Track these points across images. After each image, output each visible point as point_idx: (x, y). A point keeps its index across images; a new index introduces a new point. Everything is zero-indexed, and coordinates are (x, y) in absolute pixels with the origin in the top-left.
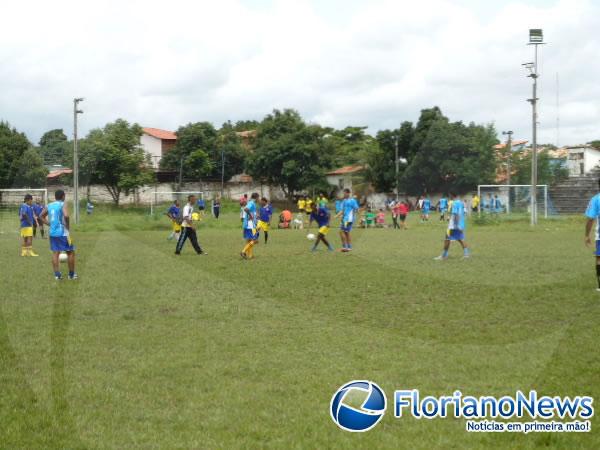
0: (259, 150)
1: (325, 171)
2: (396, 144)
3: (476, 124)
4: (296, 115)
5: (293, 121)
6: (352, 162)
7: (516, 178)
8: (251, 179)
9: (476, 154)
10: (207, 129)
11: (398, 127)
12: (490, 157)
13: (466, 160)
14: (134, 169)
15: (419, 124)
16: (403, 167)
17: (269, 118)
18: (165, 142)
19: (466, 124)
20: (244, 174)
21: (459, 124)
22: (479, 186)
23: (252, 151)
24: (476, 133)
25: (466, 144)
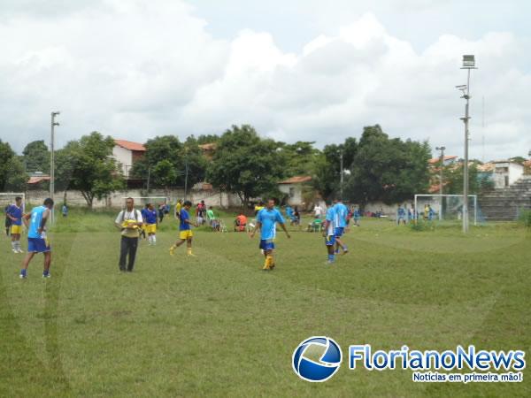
0: (219, 161)
1: (278, 181)
2: (341, 157)
3: (413, 140)
4: (252, 130)
5: (249, 135)
6: (301, 173)
7: (448, 189)
8: (211, 187)
9: (412, 167)
10: (173, 142)
11: (343, 142)
12: (424, 170)
13: (404, 173)
14: (107, 176)
15: (361, 140)
16: (347, 178)
17: (229, 133)
18: (135, 153)
19: (404, 140)
20: (205, 183)
21: (397, 140)
22: (416, 195)
23: (212, 162)
24: (412, 148)
25: (403, 158)
